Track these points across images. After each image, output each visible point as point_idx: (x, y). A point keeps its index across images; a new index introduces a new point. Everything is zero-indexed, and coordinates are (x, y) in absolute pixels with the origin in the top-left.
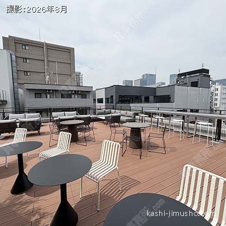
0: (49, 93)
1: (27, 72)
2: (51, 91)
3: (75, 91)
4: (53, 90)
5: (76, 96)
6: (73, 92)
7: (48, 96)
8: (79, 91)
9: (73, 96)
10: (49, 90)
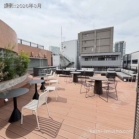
0: (92, 58)
1: (86, 48)
2: (93, 57)
3: (107, 56)
4: (94, 56)
5: (108, 59)
6: (106, 56)
7: (91, 59)
8: (109, 56)
9: (105, 59)
10: (92, 56)
